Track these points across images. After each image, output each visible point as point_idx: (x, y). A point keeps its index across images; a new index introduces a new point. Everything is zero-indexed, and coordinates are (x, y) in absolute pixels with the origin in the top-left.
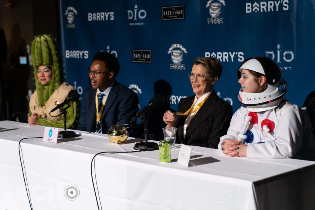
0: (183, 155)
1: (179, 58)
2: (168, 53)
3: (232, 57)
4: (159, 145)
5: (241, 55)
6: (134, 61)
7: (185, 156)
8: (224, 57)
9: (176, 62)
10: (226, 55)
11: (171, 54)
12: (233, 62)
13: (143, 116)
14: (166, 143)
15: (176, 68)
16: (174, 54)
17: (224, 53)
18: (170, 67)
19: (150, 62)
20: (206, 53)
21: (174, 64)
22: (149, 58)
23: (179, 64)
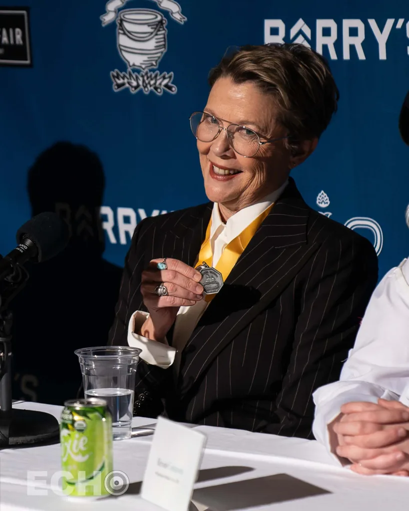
0: (165, 466)
1: (151, 44)
2: (100, 22)
3: (382, 38)
4: (60, 422)
7: (174, 469)
8: (347, 41)
9: (137, 64)
10: (353, 32)
11: (113, 29)
12: (383, 61)
14: (90, 415)
15: (136, 88)
16: (128, 26)
17: (347, 24)
18: (111, 83)
19: (26, 60)
20: (269, 24)
21: (129, 69)
22: (21, 42)
23: (150, 71)
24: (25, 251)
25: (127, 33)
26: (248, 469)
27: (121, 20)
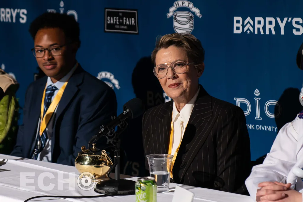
2: (167, 16)
5: (297, 23)
6: (106, 30)
19: (136, 31)
20: (236, 19)
22: (134, 24)
24: (126, 114)
25: (177, 21)
27: (175, 16)
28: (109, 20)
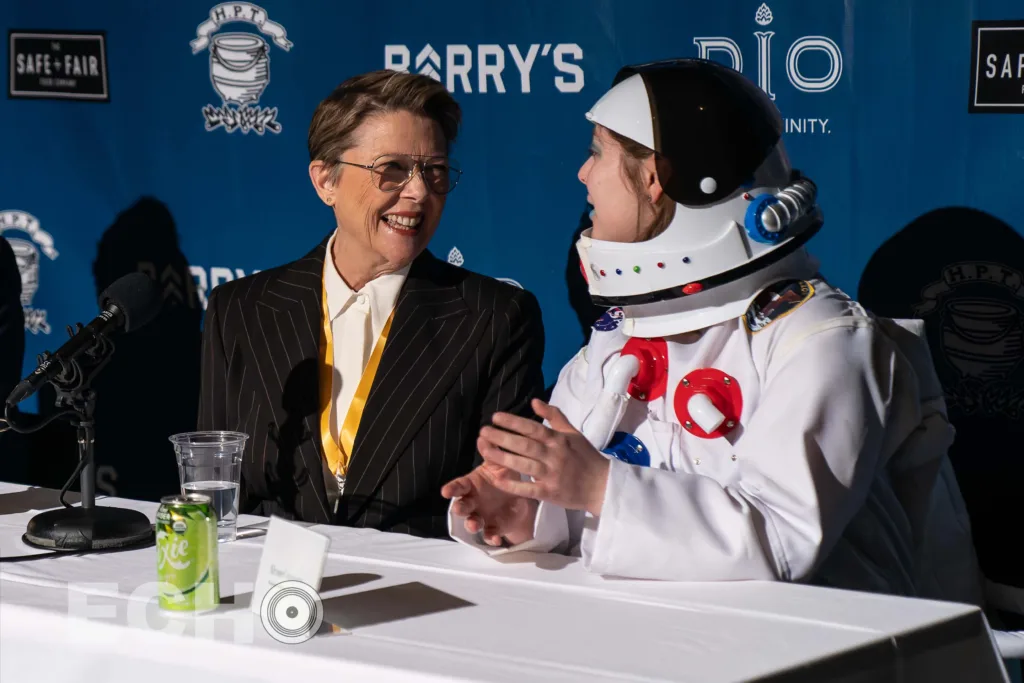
2: (190, 49)
3: (525, 67)
5: (568, 58)
6: (14, 92)
8: (484, 70)
9: (235, 97)
10: (491, 60)
11: (206, 57)
12: (526, 94)
13: (69, 376)
15: (233, 126)
16: (223, 54)
17: (484, 50)
18: (204, 120)
19: (102, 93)
20: (391, 50)
21: (225, 104)
22: (96, 73)
23: (250, 106)
24: (109, 319)
25: (222, 62)
26: (376, 577)
27: (216, 47)
28: (21, 63)
